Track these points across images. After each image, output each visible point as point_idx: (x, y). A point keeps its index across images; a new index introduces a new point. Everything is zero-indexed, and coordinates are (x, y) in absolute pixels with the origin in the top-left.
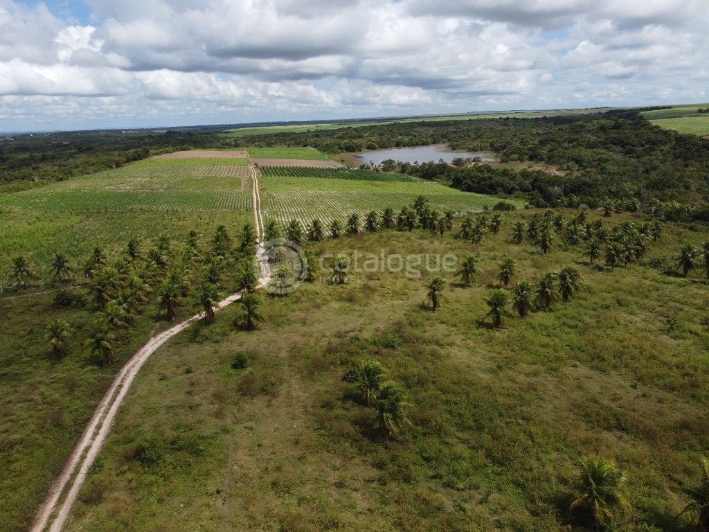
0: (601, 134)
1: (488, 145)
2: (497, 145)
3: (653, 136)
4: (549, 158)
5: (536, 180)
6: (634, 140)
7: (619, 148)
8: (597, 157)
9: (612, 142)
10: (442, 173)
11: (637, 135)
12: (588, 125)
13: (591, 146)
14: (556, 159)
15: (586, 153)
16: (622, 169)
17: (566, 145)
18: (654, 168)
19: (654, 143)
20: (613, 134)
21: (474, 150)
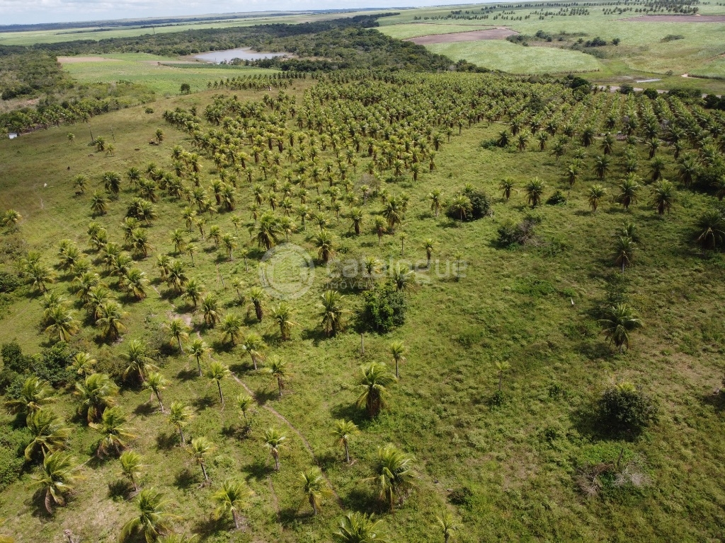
0: (351, 39)
1: (283, 47)
2: (289, 47)
3: (378, 40)
4: (326, 55)
5: (325, 64)
6: (368, 42)
7: (362, 48)
8: (350, 53)
9: (357, 44)
10: (273, 64)
11: (370, 39)
12: (342, 32)
13: (346, 47)
14: (329, 55)
15: (344, 51)
16: (362, 58)
17: (332, 46)
18: (376, 57)
19: (379, 44)
20: (358, 39)
21: (274, 51)
